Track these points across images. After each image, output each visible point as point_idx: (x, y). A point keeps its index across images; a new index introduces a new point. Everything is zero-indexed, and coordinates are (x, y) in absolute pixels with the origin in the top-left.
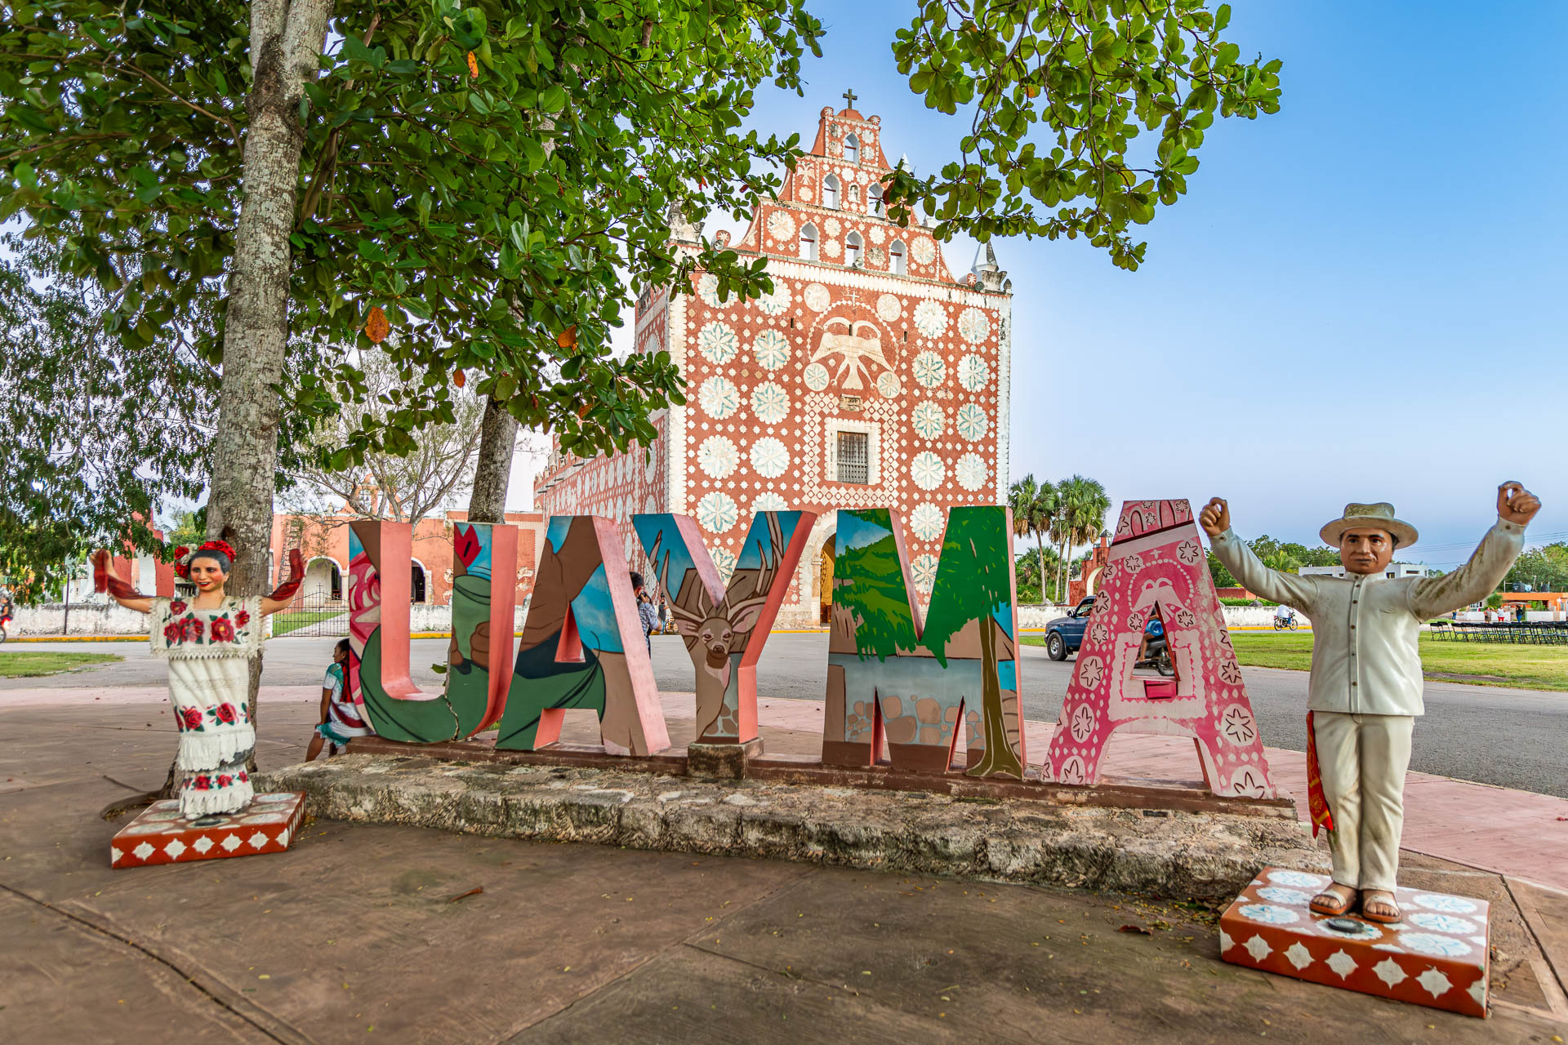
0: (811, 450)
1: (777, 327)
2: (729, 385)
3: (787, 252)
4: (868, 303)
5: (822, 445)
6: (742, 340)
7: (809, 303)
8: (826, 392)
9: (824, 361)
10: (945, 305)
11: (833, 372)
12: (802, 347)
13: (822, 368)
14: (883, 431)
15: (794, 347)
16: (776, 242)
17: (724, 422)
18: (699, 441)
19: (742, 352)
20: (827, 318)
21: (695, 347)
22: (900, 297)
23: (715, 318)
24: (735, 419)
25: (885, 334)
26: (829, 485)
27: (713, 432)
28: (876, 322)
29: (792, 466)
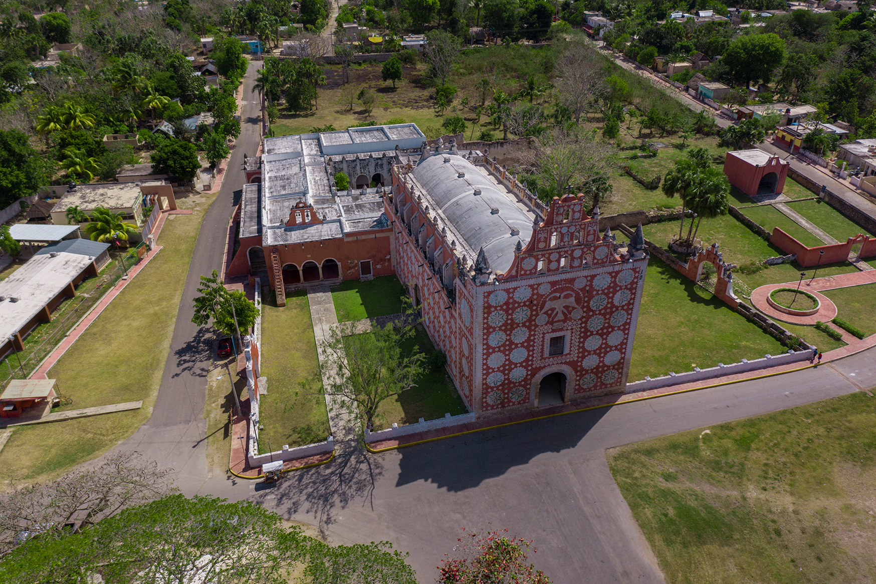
0: (537, 349)
1: (525, 305)
2: (501, 333)
3: (531, 274)
4: (570, 283)
5: (543, 345)
6: (508, 315)
7: (540, 292)
8: (546, 325)
9: (546, 313)
10: (610, 273)
11: (549, 316)
12: (536, 310)
13: (545, 315)
14: (572, 333)
15: (532, 311)
16: (526, 271)
17: (499, 347)
18: (488, 356)
19: (508, 319)
20: (548, 295)
21: (487, 323)
22: (586, 277)
23: (496, 309)
24: (504, 345)
25: (577, 294)
26: (545, 359)
27: (494, 352)
28: (573, 290)
29: (529, 355)
